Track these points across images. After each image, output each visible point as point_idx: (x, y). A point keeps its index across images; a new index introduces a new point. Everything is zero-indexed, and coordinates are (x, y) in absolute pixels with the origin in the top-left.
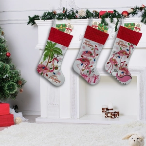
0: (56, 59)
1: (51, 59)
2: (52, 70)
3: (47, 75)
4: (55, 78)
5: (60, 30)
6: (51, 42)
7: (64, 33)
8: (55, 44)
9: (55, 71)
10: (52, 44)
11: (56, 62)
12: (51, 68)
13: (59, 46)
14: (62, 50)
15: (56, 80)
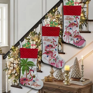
0: (31, 70)
1: (28, 72)
2: (31, 79)
3: (29, 84)
4: (35, 84)
5: (27, 48)
6: (23, 59)
7: (30, 49)
8: (27, 60)
9: (34, 79)
10: (24, 60)
11: (32, 72)
12: (30, 78)
13: (30, 60)
14: (33, 62)
15: (37, 85)
